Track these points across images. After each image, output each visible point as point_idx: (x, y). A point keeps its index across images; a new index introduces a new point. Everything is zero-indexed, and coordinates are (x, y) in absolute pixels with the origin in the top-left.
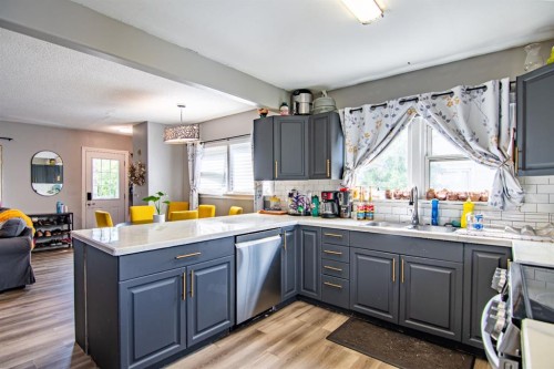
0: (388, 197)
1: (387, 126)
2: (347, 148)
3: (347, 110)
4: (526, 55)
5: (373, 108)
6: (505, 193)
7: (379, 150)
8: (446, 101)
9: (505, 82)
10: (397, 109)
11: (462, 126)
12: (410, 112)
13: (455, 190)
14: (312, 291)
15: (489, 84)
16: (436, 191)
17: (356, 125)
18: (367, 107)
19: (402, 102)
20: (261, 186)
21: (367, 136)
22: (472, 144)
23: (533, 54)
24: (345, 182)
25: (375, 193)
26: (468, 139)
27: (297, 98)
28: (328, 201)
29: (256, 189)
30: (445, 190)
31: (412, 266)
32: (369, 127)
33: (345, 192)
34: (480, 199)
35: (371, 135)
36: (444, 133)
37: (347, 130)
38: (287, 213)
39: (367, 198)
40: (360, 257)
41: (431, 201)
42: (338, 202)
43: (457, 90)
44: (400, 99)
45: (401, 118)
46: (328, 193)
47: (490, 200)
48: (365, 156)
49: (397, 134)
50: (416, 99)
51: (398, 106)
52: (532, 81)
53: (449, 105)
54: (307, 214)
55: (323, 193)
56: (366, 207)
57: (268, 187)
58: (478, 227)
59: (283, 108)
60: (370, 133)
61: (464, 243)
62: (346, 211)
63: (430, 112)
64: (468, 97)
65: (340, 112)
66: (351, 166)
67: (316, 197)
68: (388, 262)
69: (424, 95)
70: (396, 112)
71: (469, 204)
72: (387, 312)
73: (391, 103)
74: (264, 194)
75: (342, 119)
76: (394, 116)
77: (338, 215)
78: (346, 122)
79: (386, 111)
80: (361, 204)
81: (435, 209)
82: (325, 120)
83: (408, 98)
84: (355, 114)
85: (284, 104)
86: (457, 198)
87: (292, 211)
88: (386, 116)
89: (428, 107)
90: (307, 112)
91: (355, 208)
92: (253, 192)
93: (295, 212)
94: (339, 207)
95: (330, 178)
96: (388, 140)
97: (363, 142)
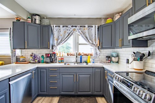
0: (68, 55)
1: (68, 33)
2: (55, 39)
3: (55, 26)
4: (102, 20)
5: (63, 26)
6: (96, 54)
7: (65, 40)
8: (83, 28)
9: (97, 26)
10: (71, 28)
11: (88, 36)
12: (74, 30)
13: (86, 53)
14: (45, 92)
15: (94, 26)
16: (81, 53)
17: (57, 31)
18: (61, 26)
19: (72, 26)
20: (15, 51)
21: (61, 35)
22: (90, 41)
23: (103, 20)
24: (54, 50)
25: (64, 54)
26: (89, 39)
27: (35, 17)
28: (48, 57)
29: (12, 53)
30: (83, 53)
31: (80, 76)
32: (62, 33)
33: (54, 54)
34: (91, 55)
35: (63, 35)
36: (83, 37)
37: (55, 32)
38: (30, 63)
39: (61, 55)
40: (63, 76)
41: (80, 56)
42: (51, 58)
43: (86, 26)
44: (72, 25)
45: (72, 31)
46: (48, 54)
47: (93, 55)
48: (61, 42)
49: (70, 36)
50: (76, 27)
51: (71, 27)
52: (104, 27)
53: (84, 29)
54: (39, 62)
55: (46, 54)
56: (62, 59)
57: (18, 52)
58: (93, 62)
59: (28, 19)
60: (62, 35)
61: (93, 67)
62: (55, 60)
63: (80, 31)
64: (89, 28)
65: (52, 26)
66: (56, 45)
67: (43, 56)
68: (73, 76)
69: (78, 26)
70: (70, 29)
71: (89, 56)
72: (72, 92)
73: (69, 26)
74: (17, 55)
75: (53, 29)
76: (70, 30)
77: (52, 62)
78: (54, 30)
79: (67, 28)
80: (60, 58)
81: (81, 58)
82: (47, 28)
83: (74, 25)
84: (57, 28)
85: (29, 18)
86: (86, 55)
87: (32, 61)
88: (68, 30)
89: (79, 29)
90: (39, 23)
91: (58, 59)
92: (10, 54)
93: (33, 62)
94: (52, 59)
95: (49, 49)
96: (68, 37)
97: (60, 37)
